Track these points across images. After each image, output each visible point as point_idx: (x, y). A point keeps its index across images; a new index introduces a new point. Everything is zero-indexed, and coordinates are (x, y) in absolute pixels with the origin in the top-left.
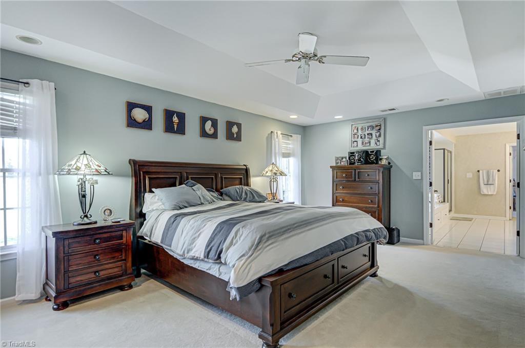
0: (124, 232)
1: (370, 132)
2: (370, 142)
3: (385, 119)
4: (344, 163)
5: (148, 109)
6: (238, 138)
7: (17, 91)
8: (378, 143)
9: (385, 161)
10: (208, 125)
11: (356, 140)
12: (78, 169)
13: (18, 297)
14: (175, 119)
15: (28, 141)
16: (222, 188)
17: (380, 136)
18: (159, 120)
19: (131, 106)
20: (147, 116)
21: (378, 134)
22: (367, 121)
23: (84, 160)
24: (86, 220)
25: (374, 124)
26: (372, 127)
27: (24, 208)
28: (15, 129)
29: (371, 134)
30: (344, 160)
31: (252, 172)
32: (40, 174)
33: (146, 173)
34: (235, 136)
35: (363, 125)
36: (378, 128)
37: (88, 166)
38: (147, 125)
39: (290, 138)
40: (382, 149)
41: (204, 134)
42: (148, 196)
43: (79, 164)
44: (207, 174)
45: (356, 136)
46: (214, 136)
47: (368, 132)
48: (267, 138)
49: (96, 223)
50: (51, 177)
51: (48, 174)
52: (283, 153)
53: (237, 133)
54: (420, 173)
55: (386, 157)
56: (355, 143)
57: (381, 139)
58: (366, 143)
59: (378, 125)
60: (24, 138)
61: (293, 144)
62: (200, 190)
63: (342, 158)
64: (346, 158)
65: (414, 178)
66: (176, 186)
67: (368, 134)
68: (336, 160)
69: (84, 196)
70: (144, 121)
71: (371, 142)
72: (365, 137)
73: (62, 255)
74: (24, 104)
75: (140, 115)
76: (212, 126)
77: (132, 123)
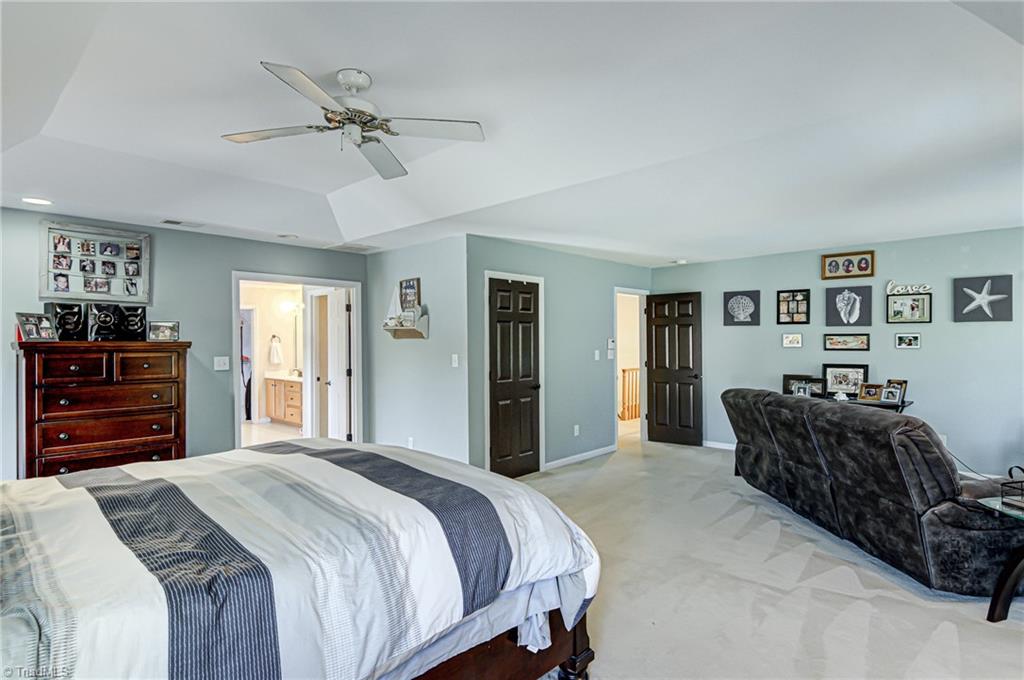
1: (112, 259)
2: (108, 284)
3: (151, 237)
4: (48, 332)
8: (132, 290)
9: (168, 332)
11: (64, 272)
17: (138, 273)
21: (132, 268)
22: (102, 230)
26: (117, 250)
35: (86, 236)
36: (133, 254)
40: (146, 304)
45: (64, 262)
47: (105, 259)
54: (227, 358)
55: (170, 324)
56: (63, 279)
58: (96, 285)
65: (216, 368)
67: (104, 263)
71: (112, 285)
72: (94, 270)
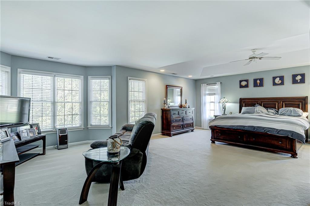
5: (247, 81)
6: (302, 81)
7: (215, 85)
10: (277, 80)
14: (258, 81)
16: (281, 108)
19: (241, 81)
24: (224, 114)
28: (215, 93)
33: (244, 102)
34: (299, 81)
38: (247, 86)
41: (275, 84)
44: (274, 102)
46: (282, 84)
53: (300, 80)
69: (224, 108)
70: (245, 85)
75: (244, 83)
76: (280, 79)
77: (241, 87)
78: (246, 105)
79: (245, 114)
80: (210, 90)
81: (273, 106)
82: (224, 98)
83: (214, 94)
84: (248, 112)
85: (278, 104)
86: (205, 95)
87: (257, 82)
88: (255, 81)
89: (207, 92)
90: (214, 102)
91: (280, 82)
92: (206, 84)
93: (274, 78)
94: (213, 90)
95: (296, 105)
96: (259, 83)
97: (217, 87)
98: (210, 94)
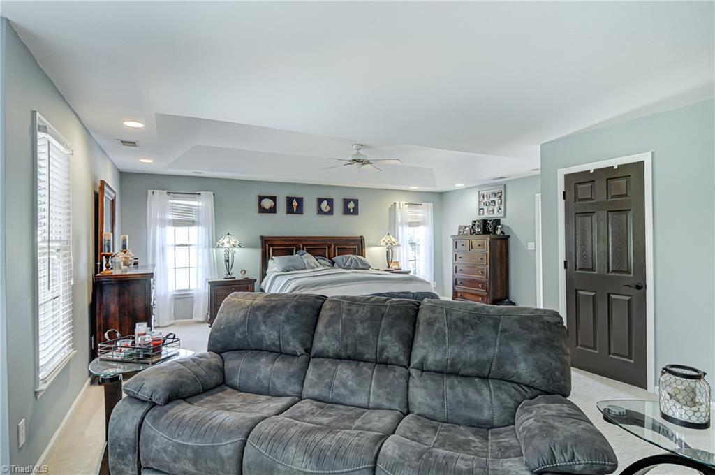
0: (249, 285)
1: (494, 199)
3: (505, 186)
4: (467, 232)
5: (274, 199)
6: (355, 212)
7: (194, 199)
8: (499, 211)
9: (499, 230)
10: (324, 204)
11: (482, 207)
12: (223, 244)
13: (194, 319)
14: (295, 203)
15: (200, 228)
16: (335, 256)
17: (501, 203)
18: (282, 206)
19: (261, 198)
20: (273, 203)
22: (490, 188)
23: (227, 239)
24: (229, 276)
25: (496, 191)
26: (495, 195)
27: (198, 267)
28: (194, 221)
29: (494, 202)
30: (467, 229)
31: (367, 242)
32: (205, 247)
33: (270, 245)
34: (352, 211)
35: (487, 192)
36: (499, 195)
37: (229, 242)
38: (273, 210)
39: (420, 206)
40: (502, 217)
41: (320, 212)
42: (270, 262)
43: (224, 241)
44: (322, 245)
45: (482, 203)
46: (330, 213)
47: (492, 199)
48: (390, 209)
49: (234, 278)
50: (211, 249)
51: (209, 247)
52: (410, 223)
53: (353, 208)
54: (533, 244)
55: (500, 226)
56: (482, 210)
57: (502, 207)
58: (490, 211)
59: (499, 193)
60: (198, 226)
61: (424, 212)
62: (308, 258)
63: (466, 227)
64: (469, 227)
65: (529, 249)
66: (292, 254)
67: (492, 202)
68: (459, 229)
69: (228, 261)
70: (270, 208)
71: (494, 210)
72: (489, 205)
73: (213, 295)
74: (198, 206)
75: (267, 204)
76: (328, 204)
77: (262, 210)
78: (276, 251)
79: (288, 271)
80: (176, 210)
81: (320, 252)
82: (229, 234)
83: (192, 223)
84: (294, 267)
85: (329, 248)
86: (164, 223)
87: (293, 204)
88: (290, 200)
89: (170, 217)
90: (189, 245)
91: (328, 209)
92: (166, 191)
93: (320, 201)
94: (189, 211)
95: (352, 251)
96: (295, 205)
97: (201, 204)
98: (176, 223)
